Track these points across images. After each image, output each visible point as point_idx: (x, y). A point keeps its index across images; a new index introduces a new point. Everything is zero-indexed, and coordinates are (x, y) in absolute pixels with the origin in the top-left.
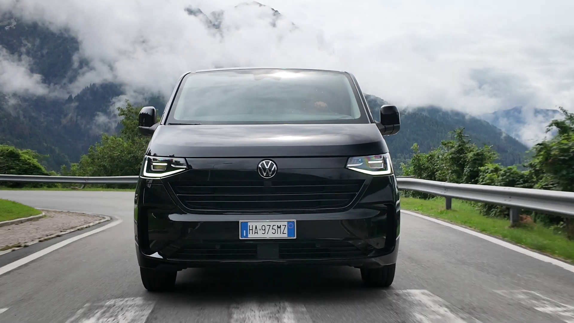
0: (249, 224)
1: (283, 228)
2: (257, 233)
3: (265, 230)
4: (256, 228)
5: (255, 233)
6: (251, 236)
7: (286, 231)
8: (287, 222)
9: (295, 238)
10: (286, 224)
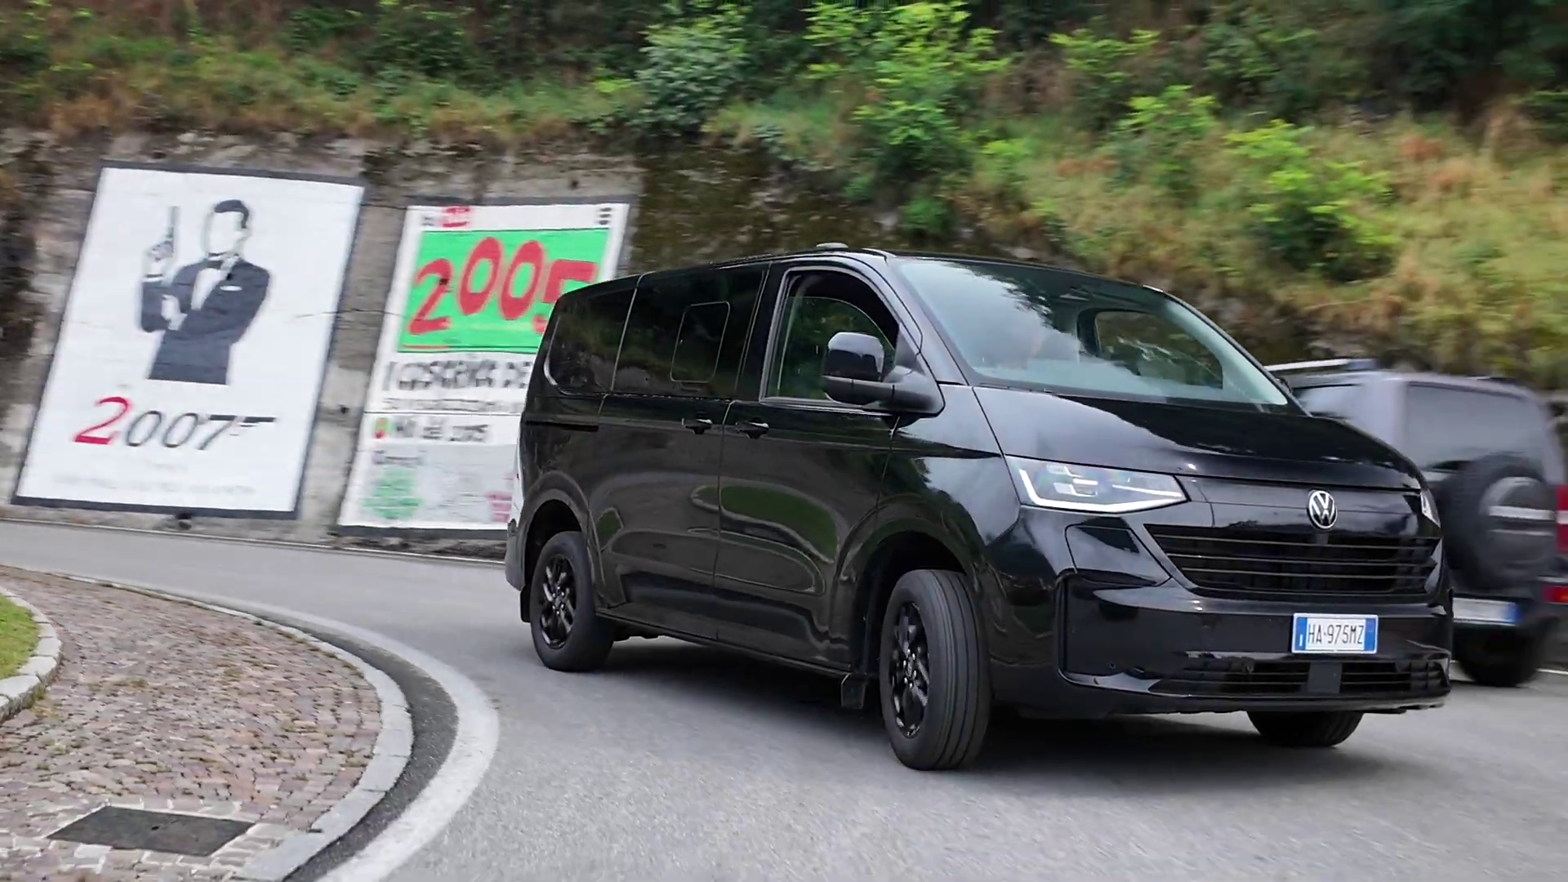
0: (1309, 621)
1: (1359, 630)
2: (1320, 641)
3: (1332, 635)
4: (1319, 630)
5: (1317, 640)
6: (1312, 647)
7: (1362, 640)
8: (1364, 621)
9: (1375, 652)
10: (1363, 622)
